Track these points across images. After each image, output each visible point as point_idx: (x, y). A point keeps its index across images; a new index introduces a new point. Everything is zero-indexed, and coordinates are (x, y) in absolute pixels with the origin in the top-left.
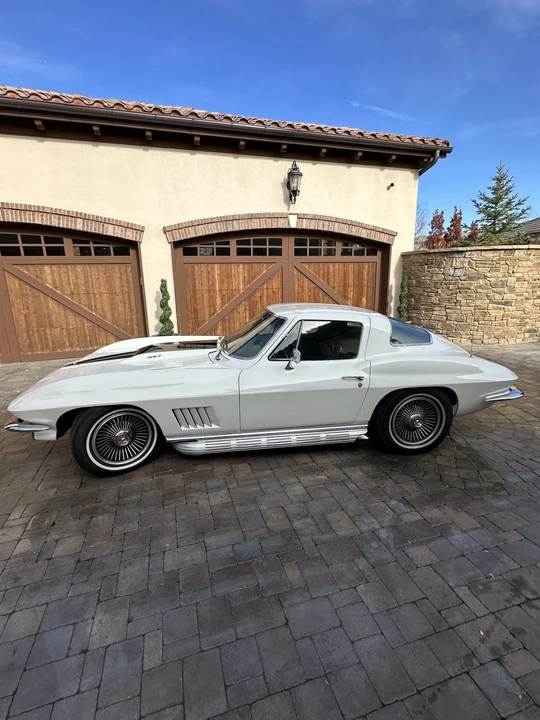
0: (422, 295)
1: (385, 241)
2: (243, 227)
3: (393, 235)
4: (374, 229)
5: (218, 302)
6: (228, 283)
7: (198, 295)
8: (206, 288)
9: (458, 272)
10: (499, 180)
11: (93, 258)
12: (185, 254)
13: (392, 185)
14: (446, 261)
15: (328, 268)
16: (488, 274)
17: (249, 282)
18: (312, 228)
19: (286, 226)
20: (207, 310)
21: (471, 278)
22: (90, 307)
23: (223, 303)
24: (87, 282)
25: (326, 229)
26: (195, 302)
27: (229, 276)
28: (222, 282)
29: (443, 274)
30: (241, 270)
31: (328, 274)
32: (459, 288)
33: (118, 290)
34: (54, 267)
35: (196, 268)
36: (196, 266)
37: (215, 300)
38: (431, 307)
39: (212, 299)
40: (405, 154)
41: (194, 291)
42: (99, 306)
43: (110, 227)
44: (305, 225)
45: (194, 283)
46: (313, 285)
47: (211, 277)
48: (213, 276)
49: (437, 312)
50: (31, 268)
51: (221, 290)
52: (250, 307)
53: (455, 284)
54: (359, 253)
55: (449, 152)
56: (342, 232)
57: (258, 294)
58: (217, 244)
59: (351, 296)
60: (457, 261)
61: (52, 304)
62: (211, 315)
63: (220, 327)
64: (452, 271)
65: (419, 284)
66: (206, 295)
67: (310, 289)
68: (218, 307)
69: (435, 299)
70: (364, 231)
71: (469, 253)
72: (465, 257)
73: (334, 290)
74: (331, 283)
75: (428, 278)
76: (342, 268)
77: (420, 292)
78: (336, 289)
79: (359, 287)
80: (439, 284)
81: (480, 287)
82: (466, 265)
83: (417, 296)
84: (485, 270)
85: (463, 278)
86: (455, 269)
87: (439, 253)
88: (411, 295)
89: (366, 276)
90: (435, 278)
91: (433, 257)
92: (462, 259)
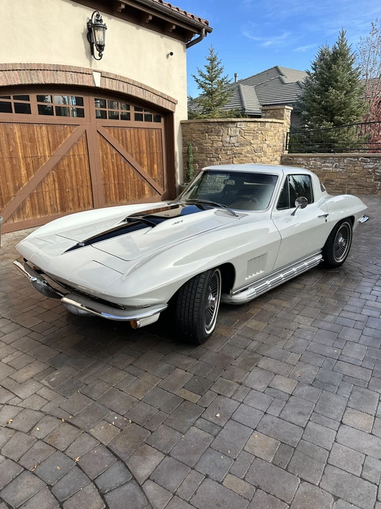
0: (205, 160)
1: (170, 109)
2: (49, 81)
3: (175, 103)
4: (161, 96)
5: (24, 172)
6: (32, 148)
8: (6, 155)
9: (233, 140)
10: (212, 60)
13: (172, 54)
14: (223, 130)
15: (126, 133)
16: (252, 142)
17: (55, 147)
18: (114, 89)
19: (91, 84)
20: (11, 183)
21: (242, 145)
23: (28, 175)
25: (125, 91)
27: (32, 140)
28: (24, 147)
29: (222, 141)
30: (45, 132)
31: (126, 140)
32: (234, 154)
37: (19, 170)
39: (15, 169)
40: (182, 26)
44: (108, 85)
46: (114, 152)
47: (11, 141)
48: (14, 139)
51: (25, 158)
52: (58, 178)
53: (231, 150)
54: (148, 119)
55: (210, 32)
56: (139, 96)
57: (66, 162)
58: (15, 98)
59: (146, 164)
60: (232, 130)
62: (16, 189)
63: (28, 204)
64: (228, 139)
65: (202, 150)
66: (8, 164)
67: (112, 155)
68: (24, 178)
70: (155, 97)
71: (239, 124)
72: (236, 127)
73: (132, 156)
74: (129, 149)
75: (210, 145)
76: (136, 134)
77: (203, 157)
78: (134, 155)
79: (151, 154)
80: (219, 150)
81: (248, 152)
82: (238, 133)
83: (200, 162)
84: (249, 138)
85: (236, 145)
86: (230, 137)
87: (218, 122)
88: (195, 162)
89: (154, 142)
90: (215, 145)
91: (213, 126)
92: (235, 129)
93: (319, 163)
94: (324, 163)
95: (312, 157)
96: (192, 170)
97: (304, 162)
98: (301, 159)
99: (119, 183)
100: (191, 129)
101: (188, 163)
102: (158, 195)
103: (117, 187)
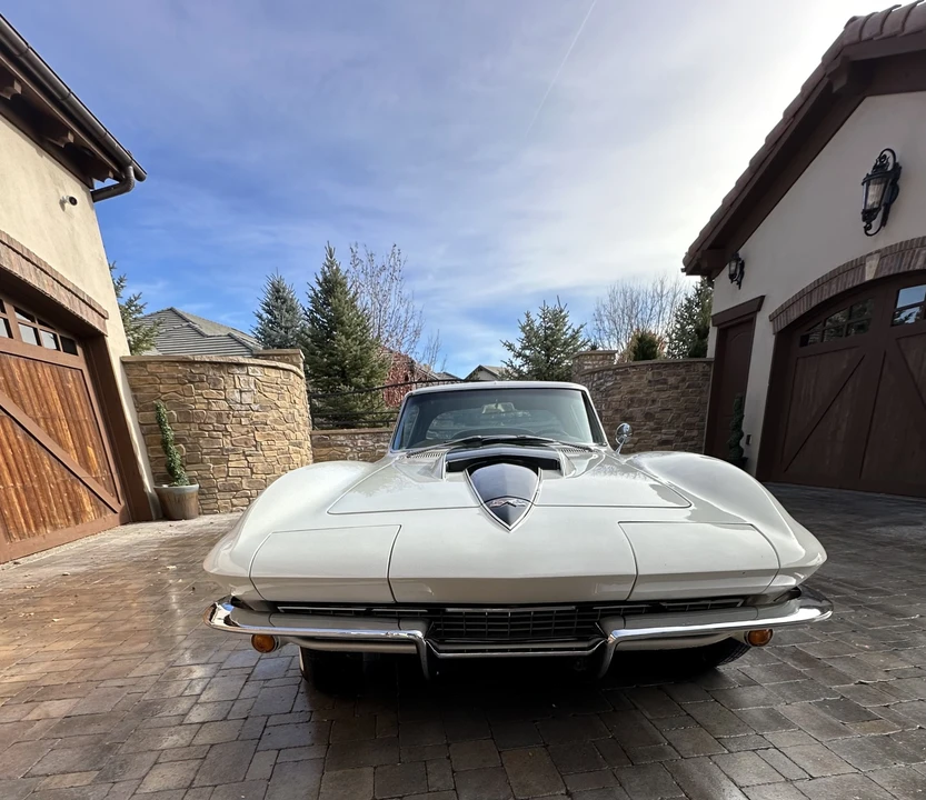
0: (198, 436)
1: (98, 327)
3: (104, 316)
9: (247, 398)
13: (73, 201)
14: (225, 380)
16: (279, 403)
21: (263, 408)
29: (225, 399)
32: (254, 423)
38: (222, 457)
40: (88, 142)
49: (235, 463)
53: (247, 416)
59: (71, 444)
60: (241, 380)
64: (237, 395)
65: (188, 417)
69: (226, 443)
71: (251, 369)
72: (248, 374)
73: (38, 424)
74: (28, 406)
75: (203, 406)
76: (33, 371)
77: (193, 431)
78: (42, 424)
79: (75, 423)
80: (225, 416)
81: (275, 421)
82: (252, 387)
83: (189, 440)
84: (273, 397)
85: (255, 407)
86: (241, 392)
87: (210, 363)
88: (178, 440)
89: (76, 397)
90: (214, 407)
91: (202, 370)
92: (246, 378)
93: (370, 443)
94: (378, 441)
95: (358, 434)
96: (178, 456)
97: (349, 442)
98: (342, 438)
99: (24, 489)
100: (151, 374)
101: (165, 443)
102: (110, 514)
103: (23, 496)
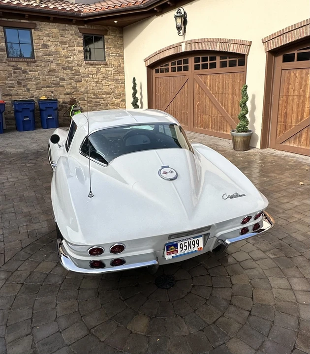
5: (307, 108)
7: (290, 101)
8: (296, 93)
11: (228, 69)
12: (284, 61)
20: (294, 115)
22: (222, 104)
24: (223, 86)
26: (286, 107)
33: (237, 91)
34: (212, 76)
35: (292, 74)
36: (292, 71)
37: (303, 107)
39: (301, 105)
41: (287, 96)
42: (226, 104)
43: (232, 45)
45: (288, 89)
47: (304, 83)
48: (306, 82)
50: (203, 77)
61: (207, 100)
62: (297, 121)
63: (304, 136)
66: (296, 100)
68: (306, 114)
